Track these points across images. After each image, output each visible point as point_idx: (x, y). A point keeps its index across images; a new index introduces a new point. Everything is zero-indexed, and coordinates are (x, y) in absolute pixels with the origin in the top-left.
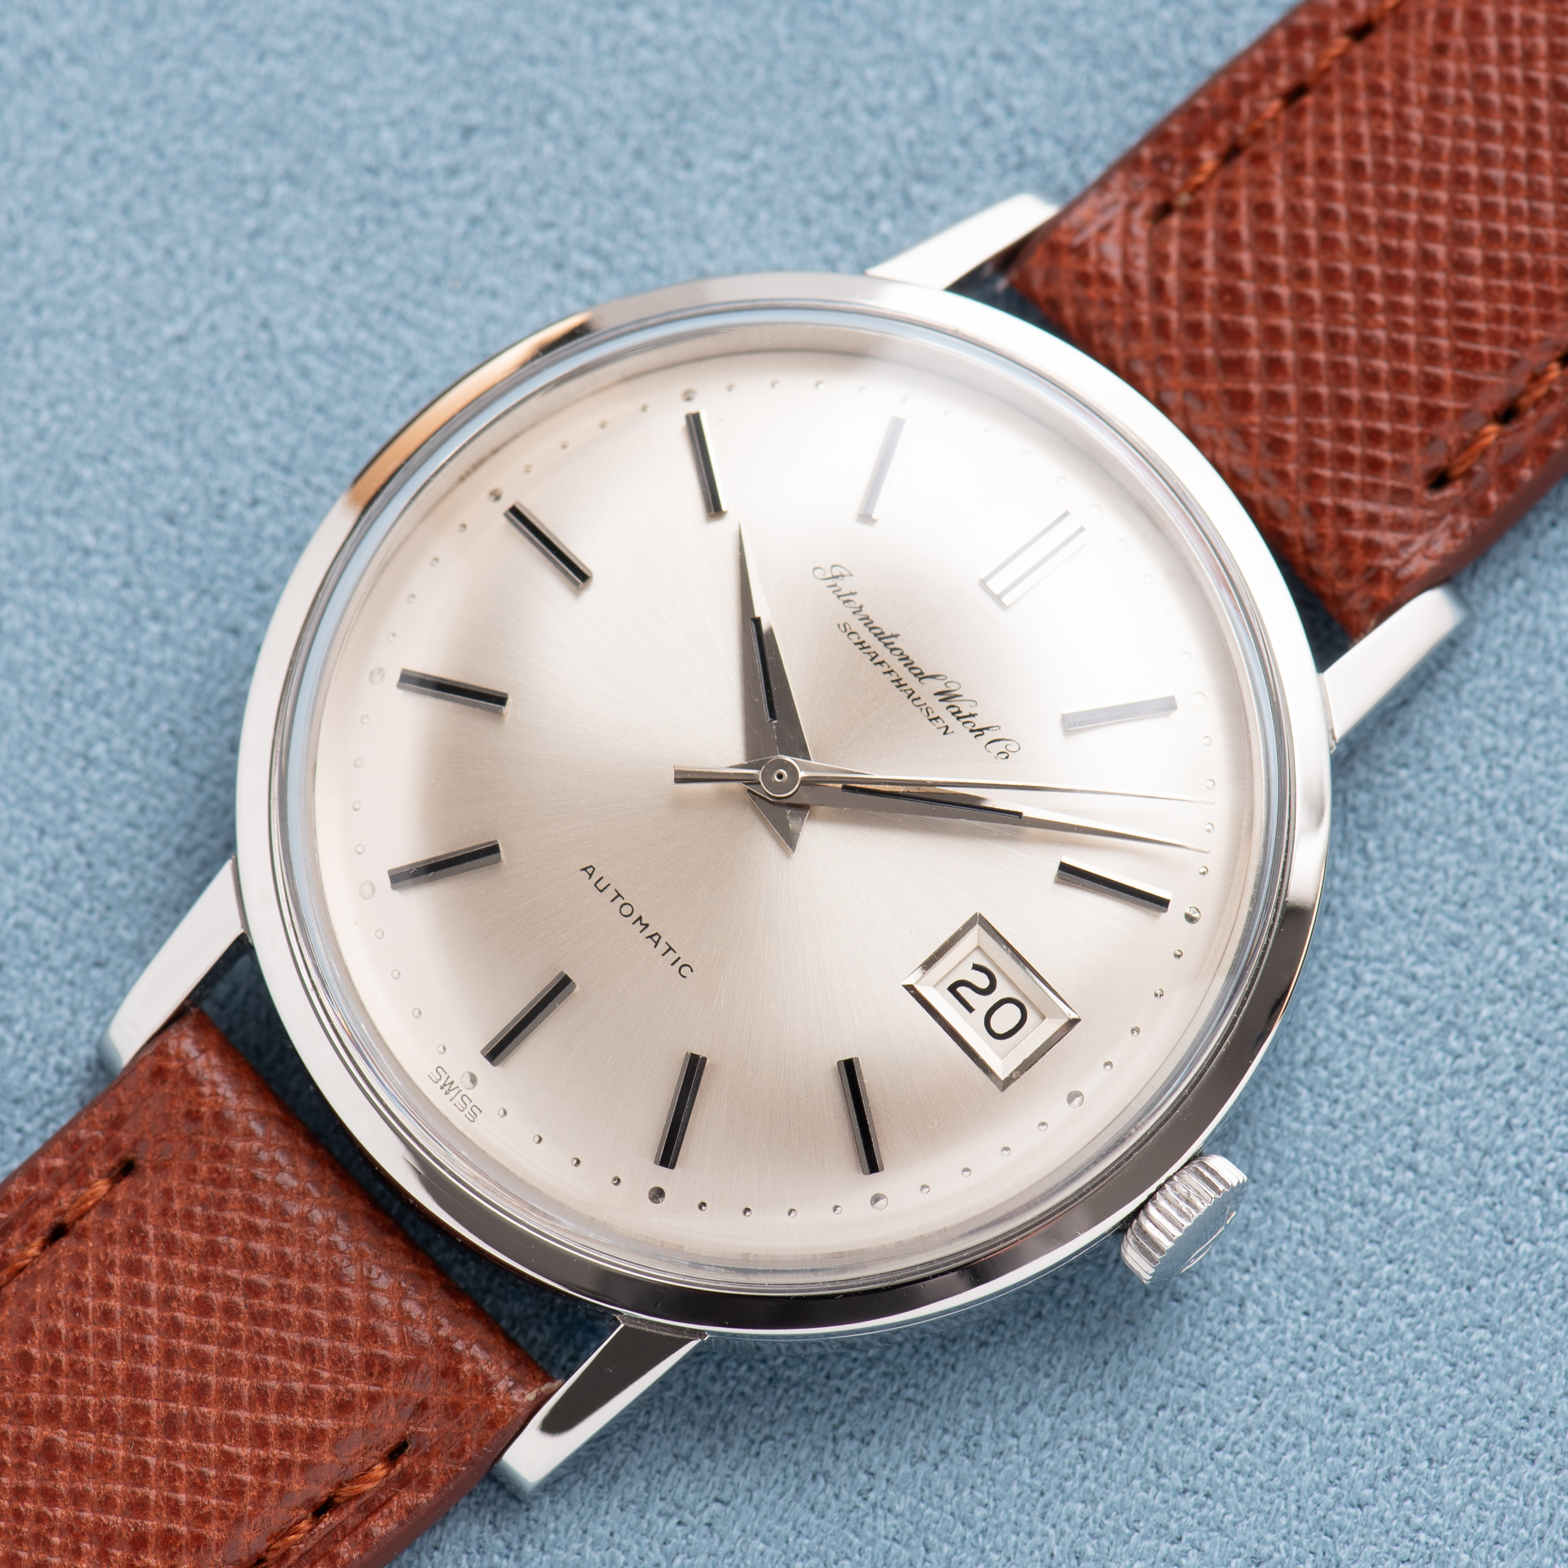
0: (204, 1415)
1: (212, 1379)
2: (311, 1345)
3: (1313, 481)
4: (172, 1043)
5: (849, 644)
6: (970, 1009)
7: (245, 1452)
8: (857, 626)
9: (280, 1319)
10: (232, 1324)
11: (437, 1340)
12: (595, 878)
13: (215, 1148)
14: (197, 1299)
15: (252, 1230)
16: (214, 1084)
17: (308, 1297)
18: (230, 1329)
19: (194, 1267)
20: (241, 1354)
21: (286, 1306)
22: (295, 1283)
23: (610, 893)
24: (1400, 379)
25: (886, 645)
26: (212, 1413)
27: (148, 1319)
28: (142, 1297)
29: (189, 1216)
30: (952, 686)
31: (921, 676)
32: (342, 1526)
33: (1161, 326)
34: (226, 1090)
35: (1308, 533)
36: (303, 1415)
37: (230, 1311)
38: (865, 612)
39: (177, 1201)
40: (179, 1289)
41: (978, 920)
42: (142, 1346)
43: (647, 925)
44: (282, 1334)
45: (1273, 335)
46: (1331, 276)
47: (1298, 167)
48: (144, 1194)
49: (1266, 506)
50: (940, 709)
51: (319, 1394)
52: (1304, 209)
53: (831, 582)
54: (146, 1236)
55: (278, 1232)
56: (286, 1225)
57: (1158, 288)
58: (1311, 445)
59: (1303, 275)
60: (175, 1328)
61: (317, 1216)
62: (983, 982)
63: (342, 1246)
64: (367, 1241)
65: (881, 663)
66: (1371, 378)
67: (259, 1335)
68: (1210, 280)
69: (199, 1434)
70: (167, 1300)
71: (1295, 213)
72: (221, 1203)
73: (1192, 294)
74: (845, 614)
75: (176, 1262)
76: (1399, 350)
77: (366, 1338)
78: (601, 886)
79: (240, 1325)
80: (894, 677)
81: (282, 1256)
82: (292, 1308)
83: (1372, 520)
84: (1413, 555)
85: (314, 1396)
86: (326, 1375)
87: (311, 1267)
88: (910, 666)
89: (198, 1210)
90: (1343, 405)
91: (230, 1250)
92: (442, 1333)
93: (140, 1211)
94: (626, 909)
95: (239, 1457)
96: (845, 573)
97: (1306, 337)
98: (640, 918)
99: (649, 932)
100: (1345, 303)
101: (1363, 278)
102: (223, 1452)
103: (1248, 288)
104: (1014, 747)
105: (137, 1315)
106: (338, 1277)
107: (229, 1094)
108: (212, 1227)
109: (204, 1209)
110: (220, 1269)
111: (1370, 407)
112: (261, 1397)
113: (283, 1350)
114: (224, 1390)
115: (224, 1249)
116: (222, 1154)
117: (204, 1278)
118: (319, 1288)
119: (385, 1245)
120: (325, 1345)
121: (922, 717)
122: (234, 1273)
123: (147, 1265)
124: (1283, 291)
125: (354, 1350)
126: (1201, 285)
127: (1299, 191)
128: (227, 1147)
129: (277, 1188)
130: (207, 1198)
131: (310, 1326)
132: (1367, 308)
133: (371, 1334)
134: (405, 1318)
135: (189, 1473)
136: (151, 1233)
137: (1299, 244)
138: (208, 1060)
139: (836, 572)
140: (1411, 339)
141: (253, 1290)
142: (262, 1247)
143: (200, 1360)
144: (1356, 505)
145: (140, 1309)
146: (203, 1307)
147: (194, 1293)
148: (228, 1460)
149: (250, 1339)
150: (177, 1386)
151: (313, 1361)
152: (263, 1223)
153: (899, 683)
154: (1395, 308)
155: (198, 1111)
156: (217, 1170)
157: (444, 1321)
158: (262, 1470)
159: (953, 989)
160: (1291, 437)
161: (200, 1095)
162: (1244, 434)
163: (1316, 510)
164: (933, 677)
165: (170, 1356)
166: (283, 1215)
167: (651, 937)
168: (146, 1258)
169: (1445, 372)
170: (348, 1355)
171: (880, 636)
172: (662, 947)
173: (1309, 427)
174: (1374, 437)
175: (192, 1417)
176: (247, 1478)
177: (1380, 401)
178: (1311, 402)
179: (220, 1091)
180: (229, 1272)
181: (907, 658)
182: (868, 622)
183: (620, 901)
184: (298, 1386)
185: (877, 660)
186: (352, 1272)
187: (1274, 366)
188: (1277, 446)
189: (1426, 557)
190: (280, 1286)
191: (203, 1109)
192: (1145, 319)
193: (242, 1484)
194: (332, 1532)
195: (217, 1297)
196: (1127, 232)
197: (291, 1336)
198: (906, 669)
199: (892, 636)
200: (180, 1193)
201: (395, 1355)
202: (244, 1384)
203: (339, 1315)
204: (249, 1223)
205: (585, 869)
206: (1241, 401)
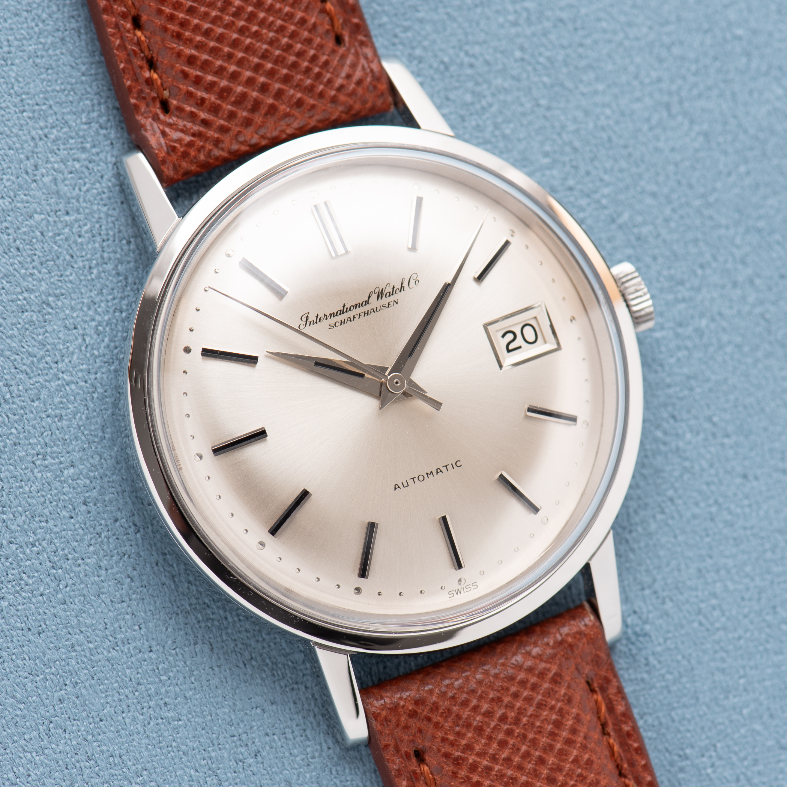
0: (553, 764)
1: (537, 753)
2: (538, 704)
3: (321, 95)
4: (374, 709)
5: (340, 328)
6: (520, 347)
7: (575, 752)
8: (333, 320)
9: (521, 712)
10: (516, 734)
11: (553, 648)
12: (401, 486)
13: (431, 710)
14: (499, 745)
15: (476, 708)
16: (401, 698)
17: (516, 696)
18: (518, 736)
19: (483, 741)
20: (531, 736)
21: (516, 708)
22: (507, 699)
23: (411, 482)
24: (293, 35)
25: (346, 312)
26: (551, 760)
27: (499, 771)
28: (488, 769)
29: (458, 734)
30: (377, 291)
31: (367, 302)
32: (614, 724)
33: (223, 130)
34: (405, 695)
35: (341, 108)
36: (568, 720)
37: (509, 733)
38: (328, 314)
39: (449, 737)
40: (491, 751)
41: (486, 326)
42: (512, 778)
43: (432, 472)
44: (529, 714)
45: (250, 82)
46: (235, 44)
47: (178, 36)
48: (439, 750)
49: (319, 121)
50: (385, 300)
51: (561, 709)
52: (199, 42)
53: (308, 323)
54: (461, 757)
55: (481, 697)
56: (480, 692)
57: (205, 123)
58: (306, 88)
59: (230, 57)
60: (508, 760)
61: (479, 676)
62: (510, 337)
63: (497, 671)
64: (498, 660)
65: (354, 318)
66: (288, 48)
67: (525, 725)
68: (213, 98)
69: (559, 769)
70: (494, 758)
71: (199, 47)
72: (458, 717)
73: (215, 109)
74: (326, 323)
75: (477, 748)
76: (282, 29)
77: (543, 678)
78: (406, 485)
79: (518, 731)
80: (363, 314)
81: (493, 700)
82: (518, 705)
83: (349, 77)
84: (369, 67)
85: (561, 712)
86: (553, 702)
87: (503, 689)
88: (360, 305)
89: (457, 729)
90: (295, 66)
91: (482, 722)
92: (551, 643)
93: (447, 755)
94: (421, 478)
95: (576, 756)
96: (306, 315)
97: (257, 68)
98: (427, 474)
99: (435, 473)
100: (251, 43)
101: (242, 31)
102: (573, 762)
103: (224, 83)
104: (415, 276)
105: (496, 775)
106: (512, 678)
107: (408, 694)
108: (468, 725)
109: (458, 726)
110: (489, 730)
111: (300, 54)
112: (553, 735)
113: (535, 716)
114: (544, 750)
115: (480, 724)
116: (435, 707)
117: (490, 738)
118: (513, 689)
119: (501, 653)
120: (540, 697)
121: (385, 310)
122: (493, 724)
123: (474, 761)
124: (232, 68)
125: (546, 685)
126: (214, 103)
127: (190, 40)
128: (433, 704)
129: (460, 688)
130: (454, 723)
131: (529, 700)
132: (256, 35)
133: (542, 675)
134: (539, 657)
135: (576, 781)
136: (459, 754)
137: (214, 51)
138: (387, 697)
139: (304, 319)
140: (279, 22)
141: (503, 719)
142: (485, 707)
143: (527, 755)
144: (339, 82)
145: (494, 773)
146: (503, 744)
147: (495, 745)
148: (576, 761)
149: (525, 729)
150: (535, 770)
151: (546, 706)
152: (474, 702)
153: (366, 314)
154: (262, 23)
155: (410, 711)
156: (442, 713)
157: (546, 640)
158: (584, 747)
159: (509, 351)
160: (299, 95)
161: (403, 707)
162: (287, 115)
163: (334, 100)
164: (369, 297)
165: (520, 768)
166: (473, 691)
167: (437, 473)
168: (471, 761)
169: (299, 15)
170: (548, 689)
171: (342, 312)
172: (444, 470)
173: (298, 85)
174: (314, 58)
175: (551, 769)
176: (586, 756)
177: (301, 48)
178: (286, 79)
179: (405, 697)
180: (492, 726)
181: (356, 305)
182: (333, 315)
183: (416, 479)
184: (554, 717)
185: (352, 319)
186: (511, 671)
187: (264, 88)
188: (299, 103)
189: (372, 62)
190: (506, 706)
191: (410, 708)
192: (216, 135)
193: (589, 760)
194: (615, 730)
195: (501, 736)
196: (170, 125)
197: (531, 710)
198: (361, 307)
199: (344, 307)
200: (446, 734)
201: (554, 669)
202: (544, 740)
203: (529, 685)
204: (472, 708)
205: (395, 489)
206: (272, 109)
